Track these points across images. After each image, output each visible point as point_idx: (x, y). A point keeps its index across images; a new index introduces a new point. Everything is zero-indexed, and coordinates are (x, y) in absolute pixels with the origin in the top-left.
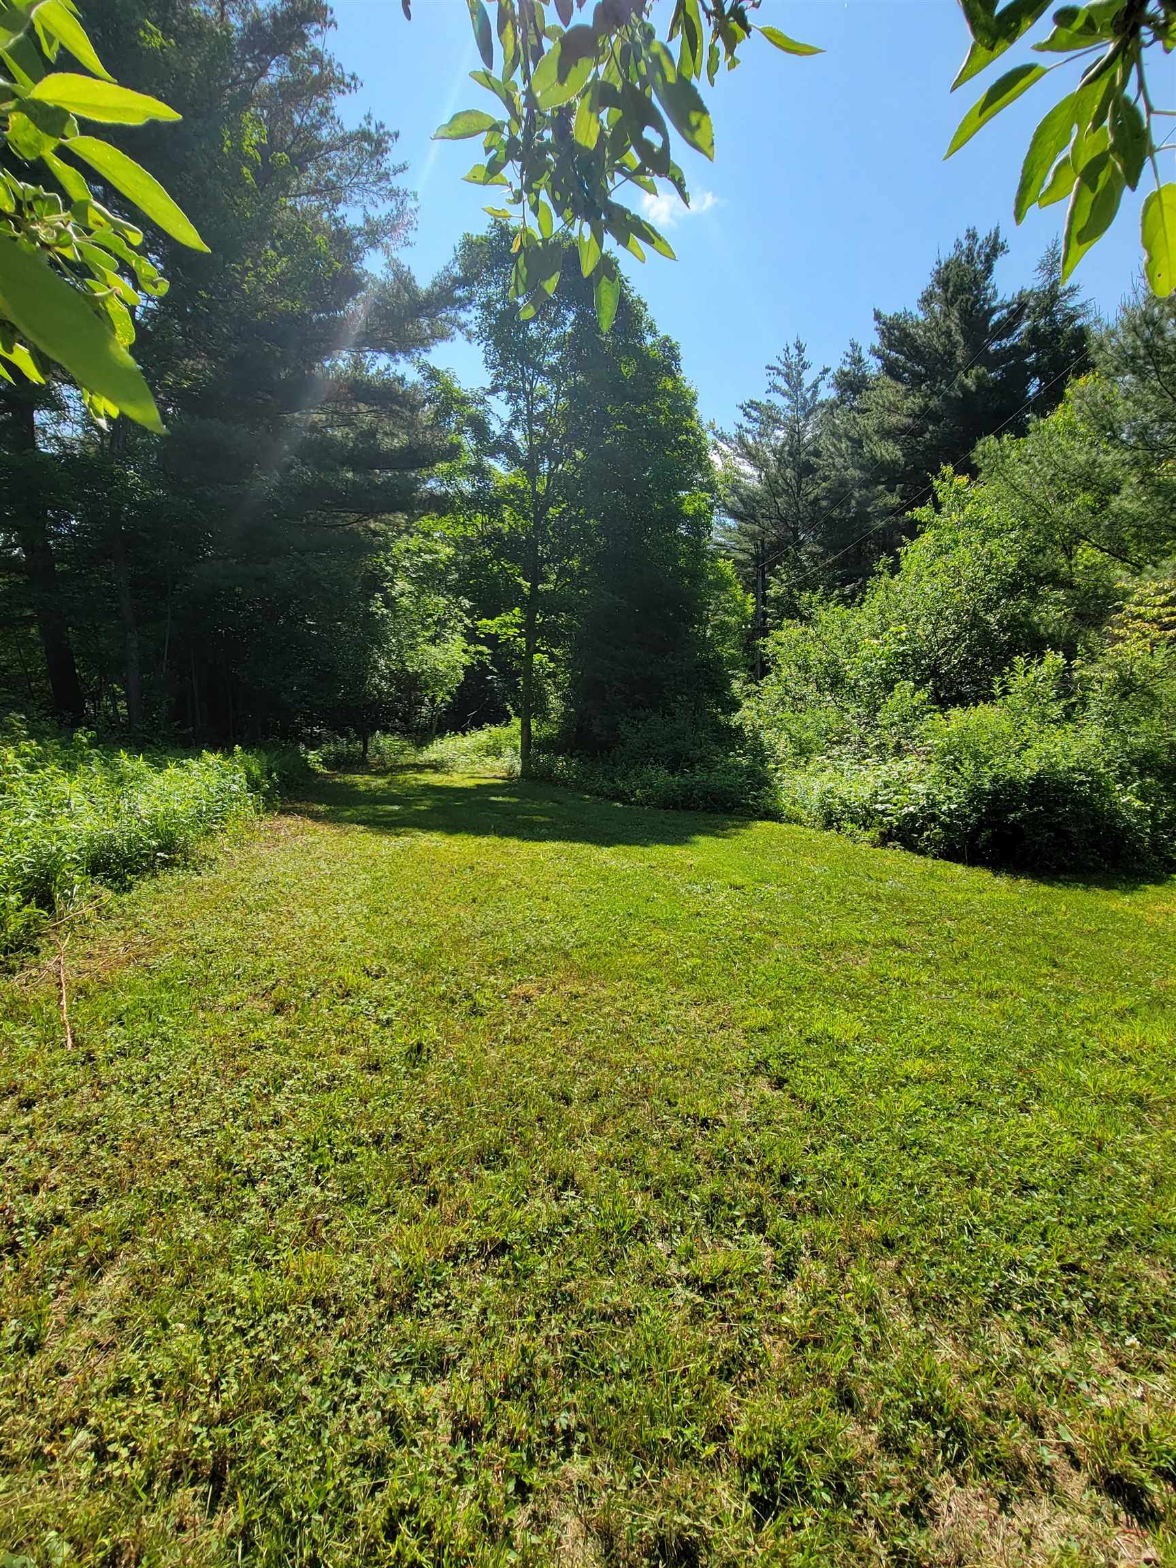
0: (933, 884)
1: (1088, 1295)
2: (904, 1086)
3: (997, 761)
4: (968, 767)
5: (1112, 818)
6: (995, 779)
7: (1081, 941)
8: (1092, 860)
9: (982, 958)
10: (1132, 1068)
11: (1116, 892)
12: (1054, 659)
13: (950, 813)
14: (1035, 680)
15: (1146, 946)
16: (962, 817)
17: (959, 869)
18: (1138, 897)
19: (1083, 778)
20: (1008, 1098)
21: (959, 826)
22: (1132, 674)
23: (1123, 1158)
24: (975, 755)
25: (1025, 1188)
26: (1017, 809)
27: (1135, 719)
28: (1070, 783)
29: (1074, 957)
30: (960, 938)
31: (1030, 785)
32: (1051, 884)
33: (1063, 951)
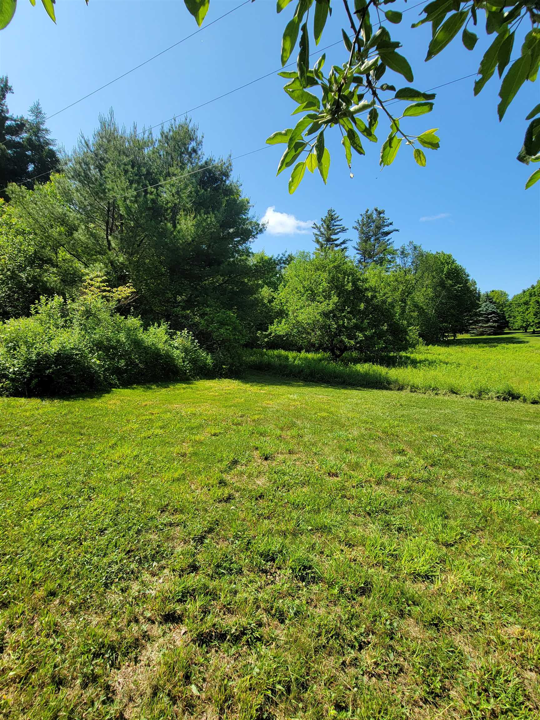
0: (10, 410)
1: (137, 558)
2: (32, 515)
3: (38, 345)
4: (24, 348)
5: (89, 368)
6: (38, 354)
7: (88, 422)
8: (83, 387)
9: (49, 440)
10: (122, 466)
11: (95, 399)
12: (58, 299)
13: (14, 373)
14: (51, 308)
15: (112, 418)
16: (21, 374)
17: (23, 400)
18: (103, 399)
19: (77, 352)
20: (82, 498)
21: (19, 379)
22: (90, 309)
23: (132, 501)
24: (26, 342)
25: (102, 531)
26: (49, 368)
27: (93, 327)
28: (71, 355)
29: (88, 429)
30: (35, 433)
31: (55, 356)
32: (69, 401)
33: (82, 428)
